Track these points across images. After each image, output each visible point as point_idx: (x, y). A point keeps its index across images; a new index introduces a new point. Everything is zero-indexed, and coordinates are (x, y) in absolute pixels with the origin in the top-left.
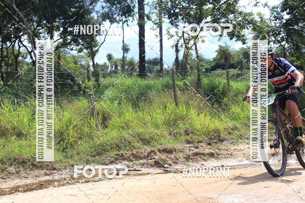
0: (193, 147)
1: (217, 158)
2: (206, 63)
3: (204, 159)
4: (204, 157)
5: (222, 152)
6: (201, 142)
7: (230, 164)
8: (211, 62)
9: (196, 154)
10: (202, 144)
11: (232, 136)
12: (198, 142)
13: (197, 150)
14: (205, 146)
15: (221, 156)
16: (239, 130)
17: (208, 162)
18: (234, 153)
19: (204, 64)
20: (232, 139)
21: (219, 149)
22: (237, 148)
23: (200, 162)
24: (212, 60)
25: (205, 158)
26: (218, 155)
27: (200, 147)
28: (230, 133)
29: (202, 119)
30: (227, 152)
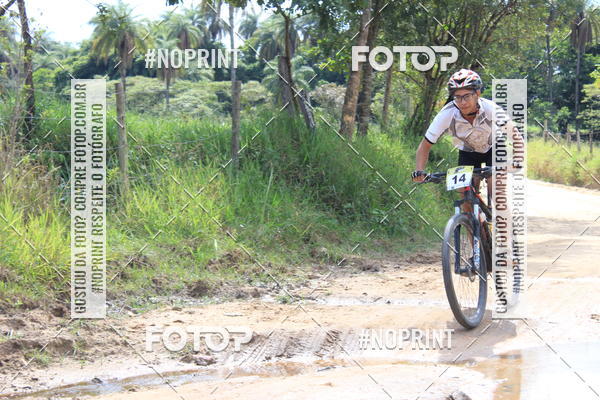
0: (7, 323)
1: (82, 357)
2: (61, 57)
3: (39, 362)
4: (39, 356)
5: (96, 337)
6: (32, 307)
7: (122, 374)
8: (75, 54)
9: (16, 346)
10: (35, 313)
11: (130, 286)
12: (24, 307)
13: (20, 333)
14: (44, 319)
15: (91, 351)
16: (153, 267)
17: (52, 371)
18: (134, 338)
19: (55, 60)
20: (130, 293)
21: (87, 328)
22: (143, 321)
23: (25, 373)
24: (78, 48)
25: (44, 358)
26: (84, 345)
27: (29, 323)
28: (123, 276)
29: (39, 233)
30: (111, 336)
